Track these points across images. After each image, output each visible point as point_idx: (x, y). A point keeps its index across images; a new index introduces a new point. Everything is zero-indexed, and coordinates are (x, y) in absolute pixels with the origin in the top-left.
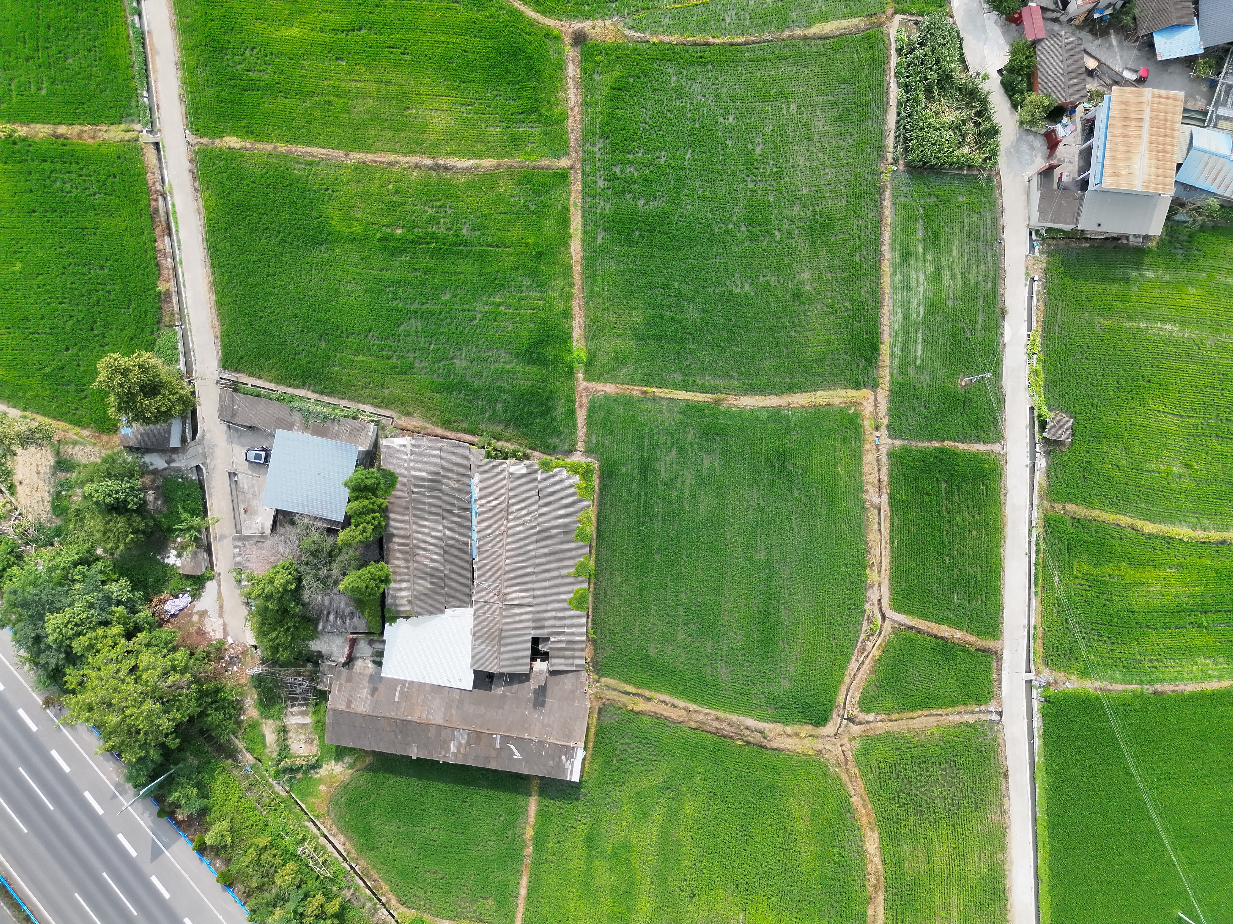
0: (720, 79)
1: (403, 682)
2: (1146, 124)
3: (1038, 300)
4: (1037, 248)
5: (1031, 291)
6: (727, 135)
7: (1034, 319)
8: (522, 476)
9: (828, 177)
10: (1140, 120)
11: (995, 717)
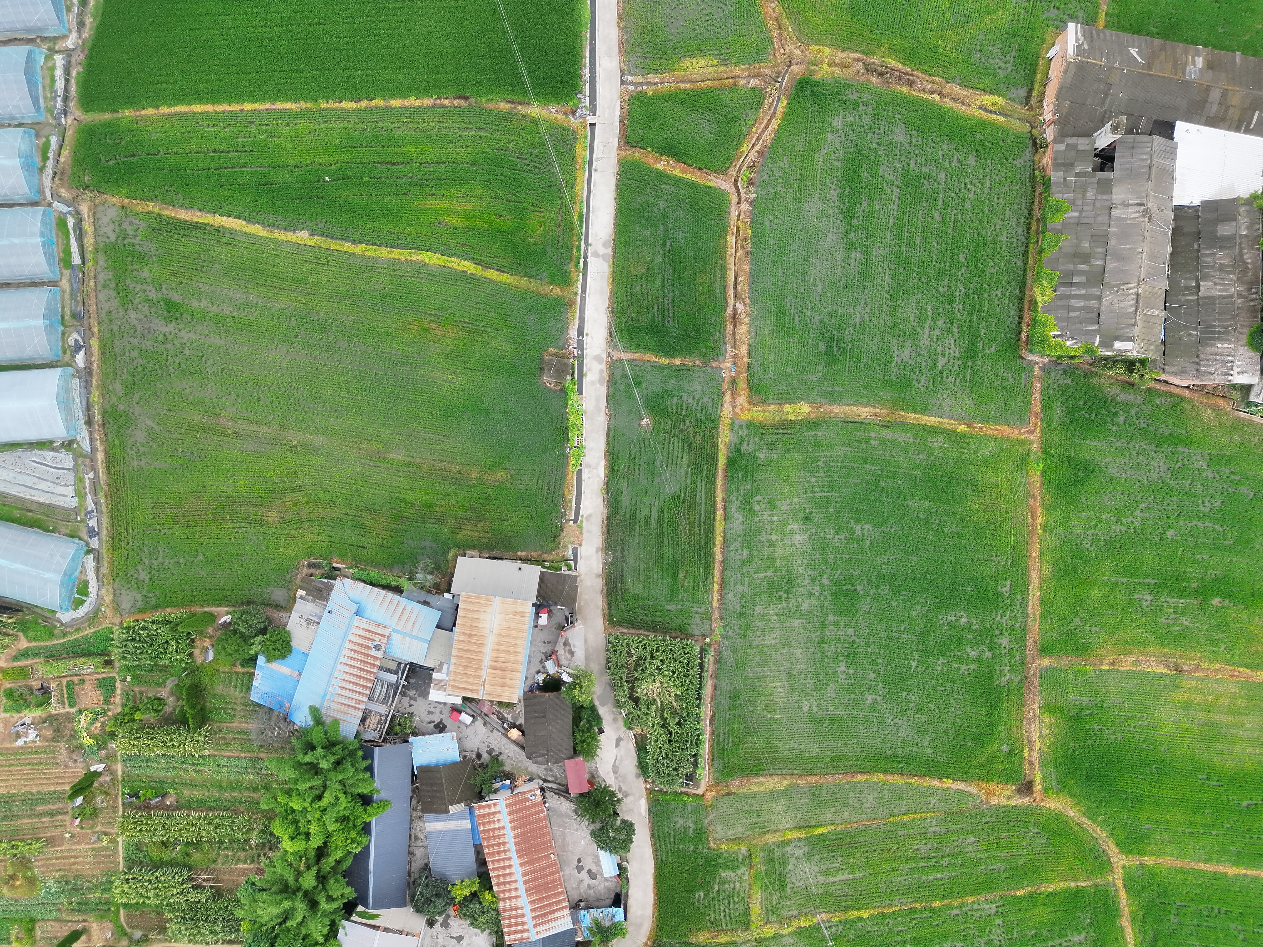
0: (879, 739)
1: (1248, 131)
2: (487, 662)
3: (571, 501)
4: (570, 552)
5: (578, 509)
6: (874, 683)
7: (575, 482)
8: (1117, 339)
9: (773, 636)
10: (492, 668)
11: (629, 78)
